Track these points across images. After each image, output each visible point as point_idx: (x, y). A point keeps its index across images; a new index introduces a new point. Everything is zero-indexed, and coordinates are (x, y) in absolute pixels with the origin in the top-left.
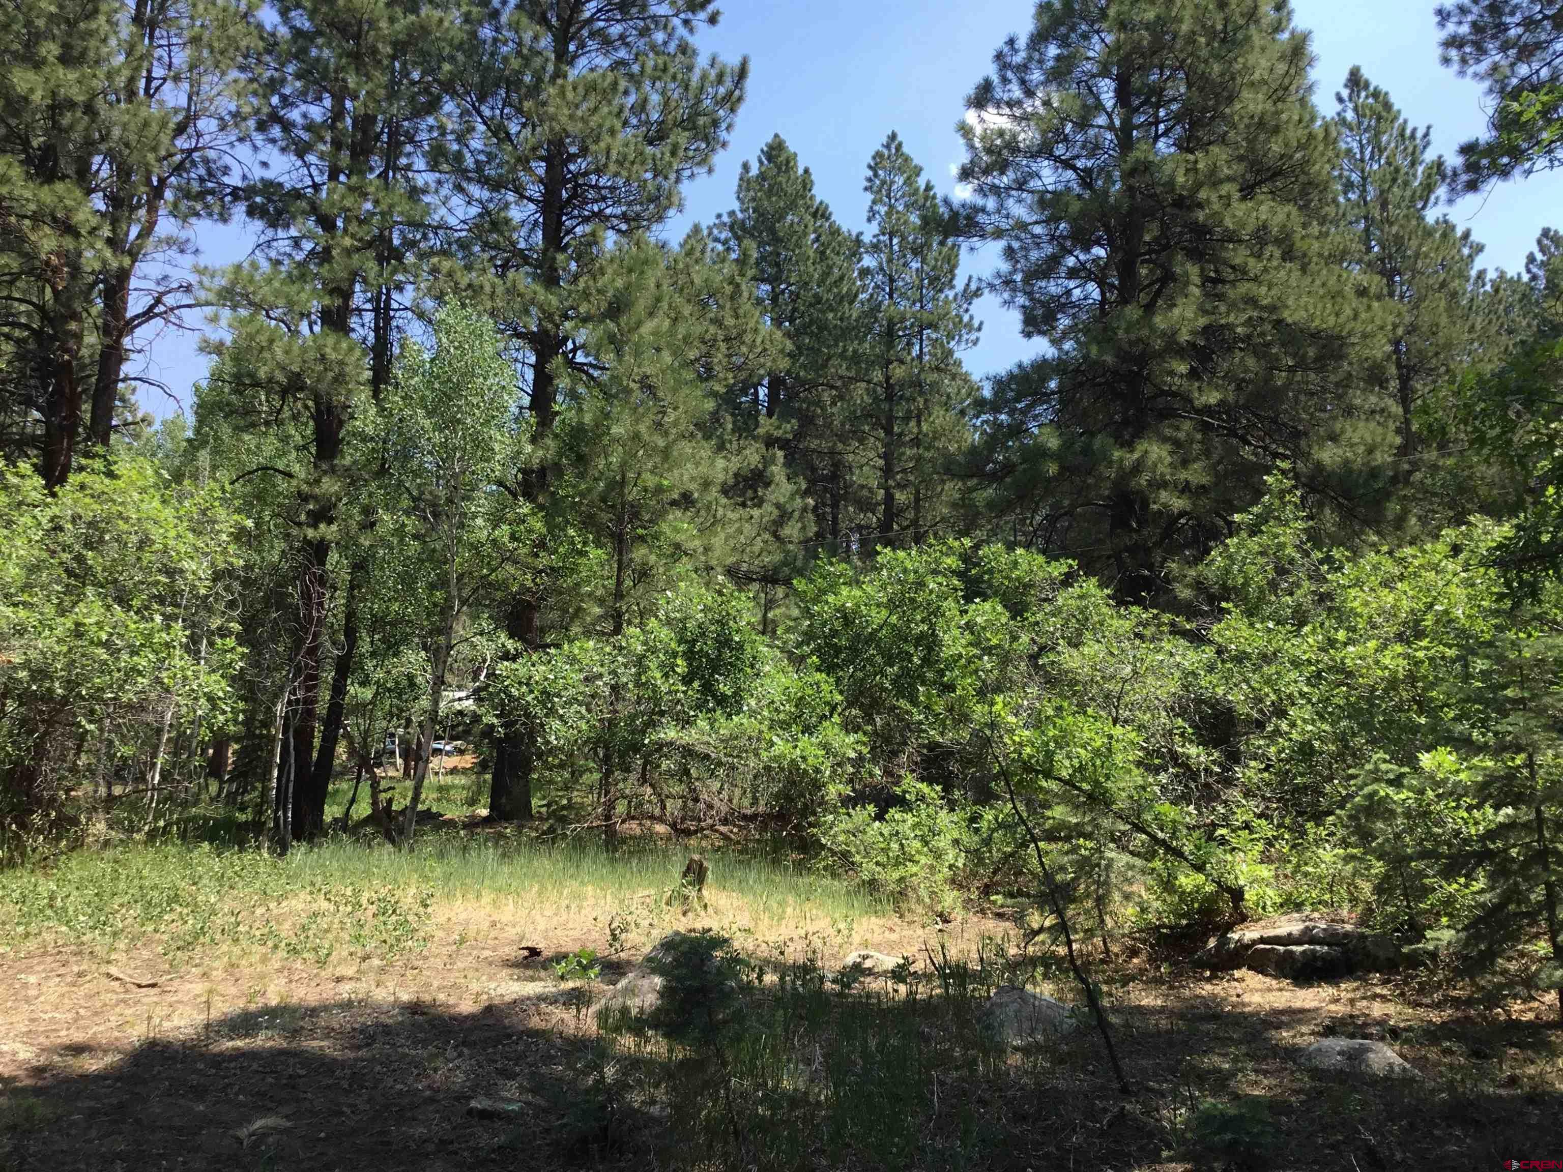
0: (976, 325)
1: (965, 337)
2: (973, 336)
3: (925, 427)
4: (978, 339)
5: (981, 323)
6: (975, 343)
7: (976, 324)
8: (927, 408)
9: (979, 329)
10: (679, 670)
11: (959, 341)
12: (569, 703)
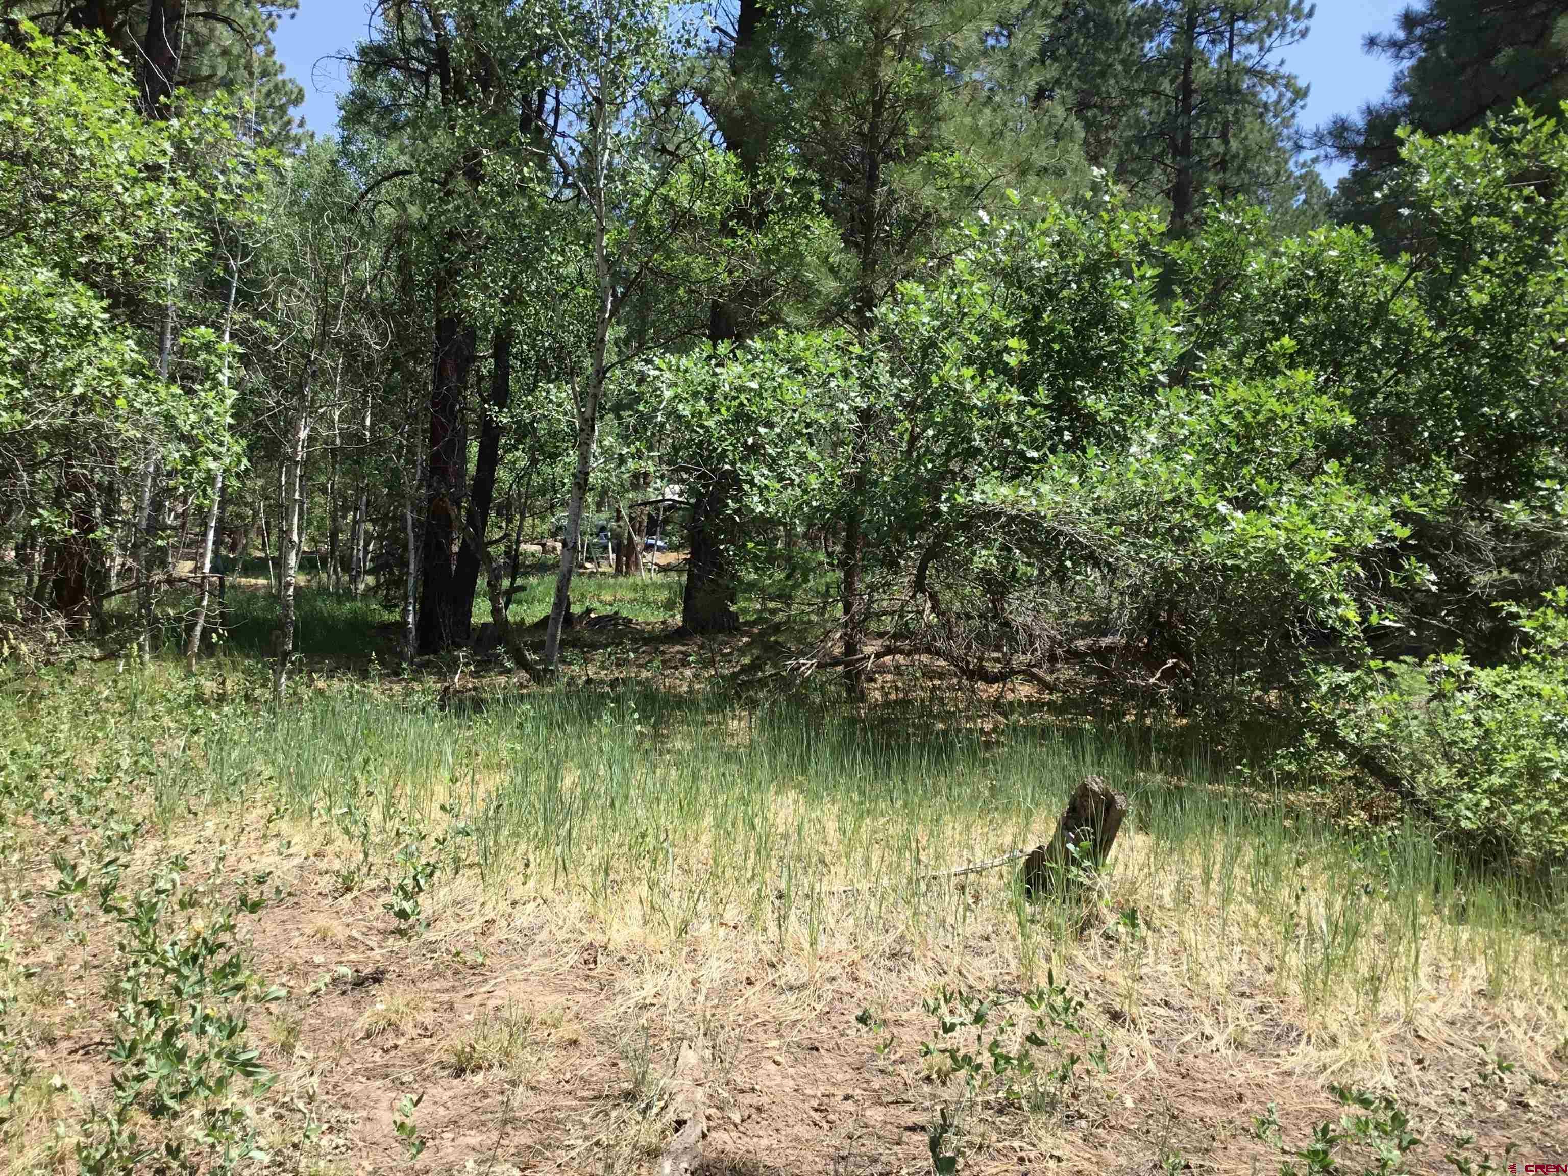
0: (1306, 10)
1: (1292, 25)
2: (1301, 26)
3: (1234, 144)
4: (1307, 29)
5: (1313, 8)
6: (1304, 34)
7: (1306, 8)
8: (1237, 121)
9: (1310, 15)
10: (1012, 360)
11: (1283, 33)
12: (784, 440)
